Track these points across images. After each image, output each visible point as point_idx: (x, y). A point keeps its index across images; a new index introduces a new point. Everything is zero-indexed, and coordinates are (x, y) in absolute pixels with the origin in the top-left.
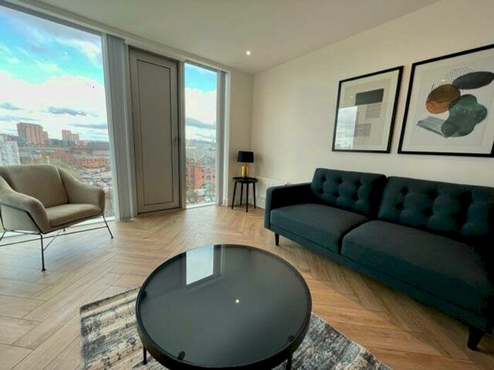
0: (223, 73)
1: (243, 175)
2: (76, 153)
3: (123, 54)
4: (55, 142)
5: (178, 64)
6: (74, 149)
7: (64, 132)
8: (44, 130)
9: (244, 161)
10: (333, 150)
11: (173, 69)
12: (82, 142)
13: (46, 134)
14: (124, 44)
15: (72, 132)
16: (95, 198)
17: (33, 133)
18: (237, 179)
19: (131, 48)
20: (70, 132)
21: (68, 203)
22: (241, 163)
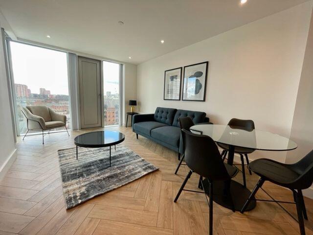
0: (122, 65)
1: (132, 111)
2: (48, 102)
3: (75, 59)
4: (35, 96)
5: (100, 62)
6: (47, 100)
7: (41, 89)
8: (28, 88)
9: (132, 105)
10: (164, 99)
11: (98, 64)
12: (52, 96)
13: (29, 91)
14: (76, 56)
15: (46, 90)
16: (63, 119)
17: (22, 90)
18: (129, 114)
19: (79, 57)
20: (44, 89)
21: (52, 121)
22: (131, 106)
